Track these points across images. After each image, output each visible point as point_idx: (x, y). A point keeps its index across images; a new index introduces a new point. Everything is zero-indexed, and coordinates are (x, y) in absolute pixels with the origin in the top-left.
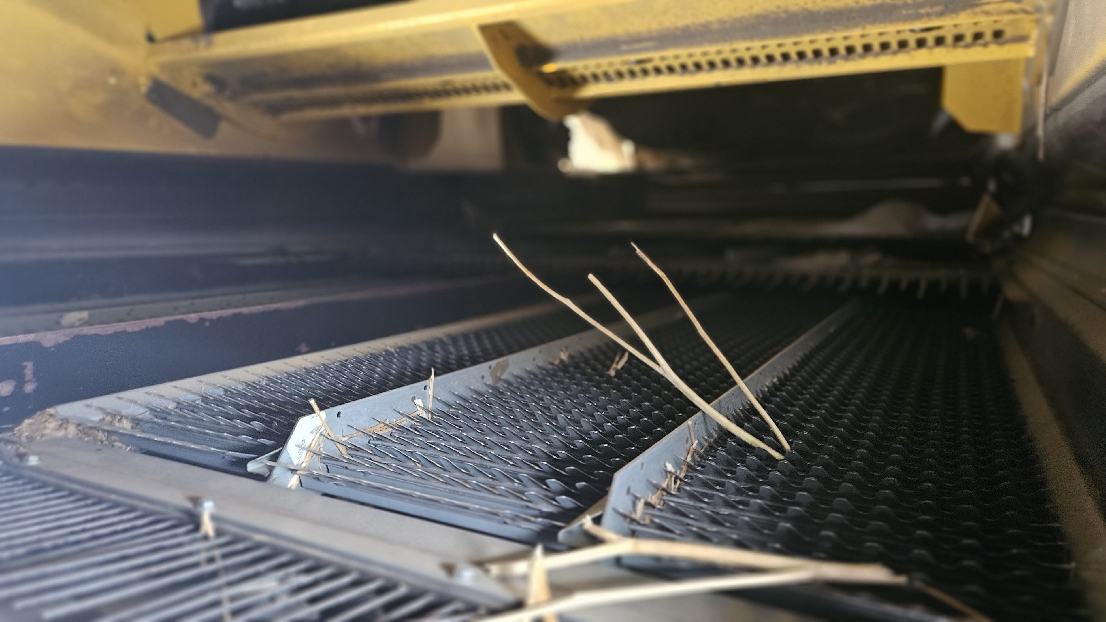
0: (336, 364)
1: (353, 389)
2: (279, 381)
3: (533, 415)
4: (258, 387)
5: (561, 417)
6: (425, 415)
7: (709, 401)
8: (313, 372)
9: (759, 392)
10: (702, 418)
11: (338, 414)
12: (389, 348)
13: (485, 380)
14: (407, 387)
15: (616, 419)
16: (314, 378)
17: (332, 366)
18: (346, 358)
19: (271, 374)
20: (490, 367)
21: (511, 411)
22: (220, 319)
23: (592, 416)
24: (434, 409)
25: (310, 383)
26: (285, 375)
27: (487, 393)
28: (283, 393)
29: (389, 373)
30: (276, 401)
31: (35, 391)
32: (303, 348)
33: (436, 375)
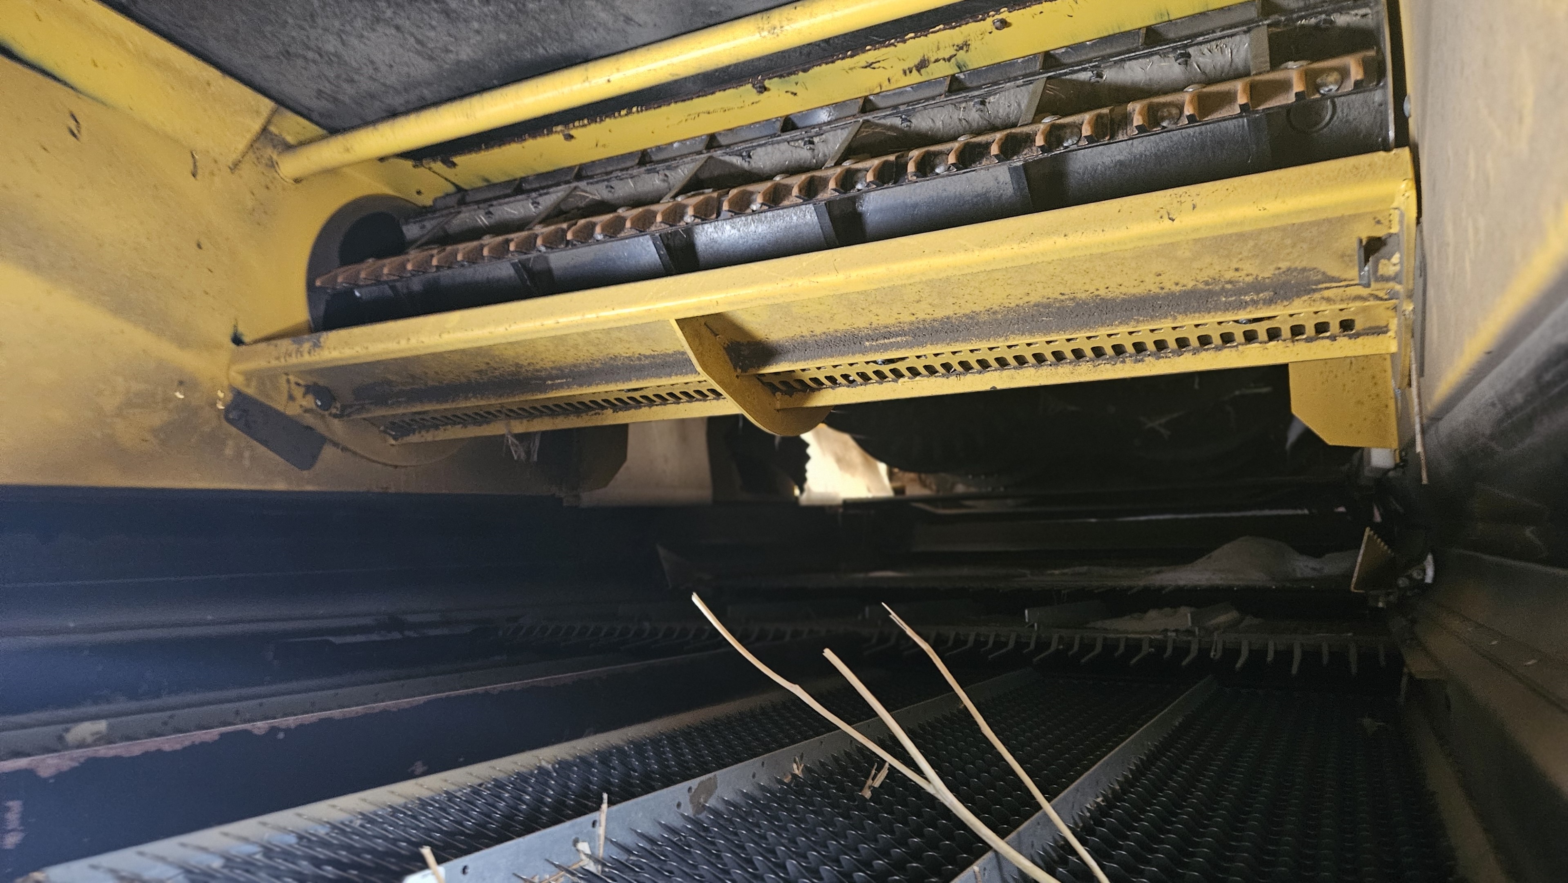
0: (465, 791)
1: (488, 829)
2: (380, 820)
3: (750, 862)
4: (348, 830)
5: (791, 864)
6: (592, 867)
7: (1002, 835)
8: (432, 805)
9: (1077, 818)
10: (994, 861)
11: (464, 870)
12: (544, 763)
13: (681, 810)
14: (568, 824)
15: (872, 866)
16: (432, 814)
17: (459, 794)
18: (480, 781)
19: (367, 808)
20: (690, 789)
21: (718, 857)
22: (301, 727)
23: (837, 861)
24: (607, 857)
25: (425, 821)
26: (390, 810)
27: (685, 831)
28: (385, 838)
29: (542, 802)
30: (372, 851)
31: (19, 846)
32: (419, 767)
33: (611, 803)
